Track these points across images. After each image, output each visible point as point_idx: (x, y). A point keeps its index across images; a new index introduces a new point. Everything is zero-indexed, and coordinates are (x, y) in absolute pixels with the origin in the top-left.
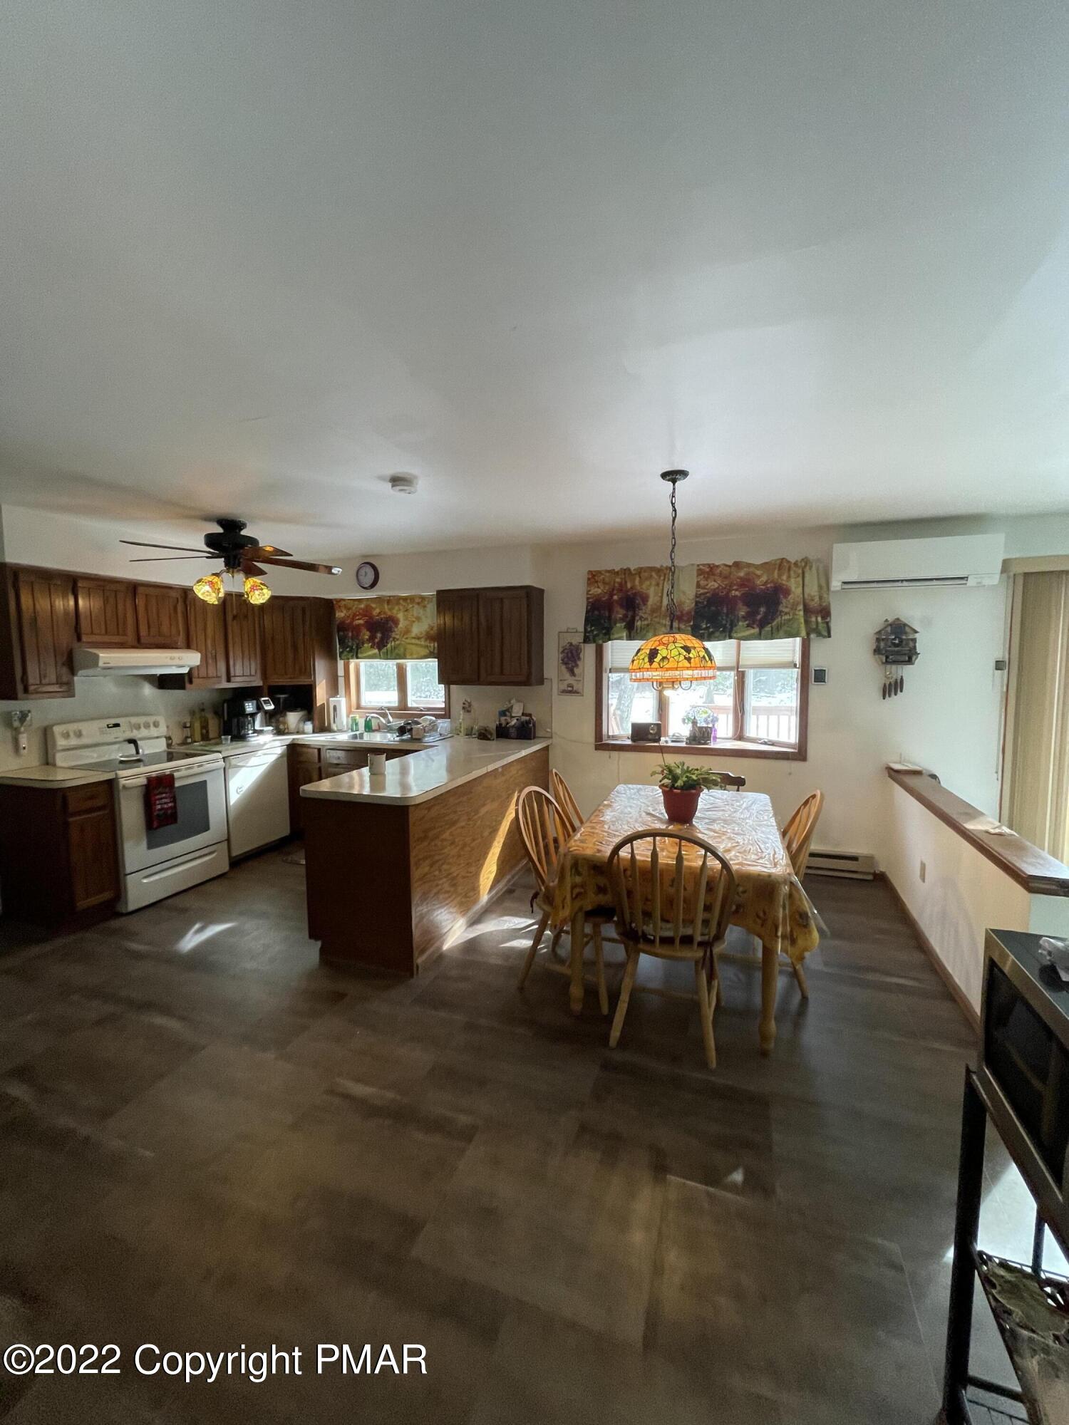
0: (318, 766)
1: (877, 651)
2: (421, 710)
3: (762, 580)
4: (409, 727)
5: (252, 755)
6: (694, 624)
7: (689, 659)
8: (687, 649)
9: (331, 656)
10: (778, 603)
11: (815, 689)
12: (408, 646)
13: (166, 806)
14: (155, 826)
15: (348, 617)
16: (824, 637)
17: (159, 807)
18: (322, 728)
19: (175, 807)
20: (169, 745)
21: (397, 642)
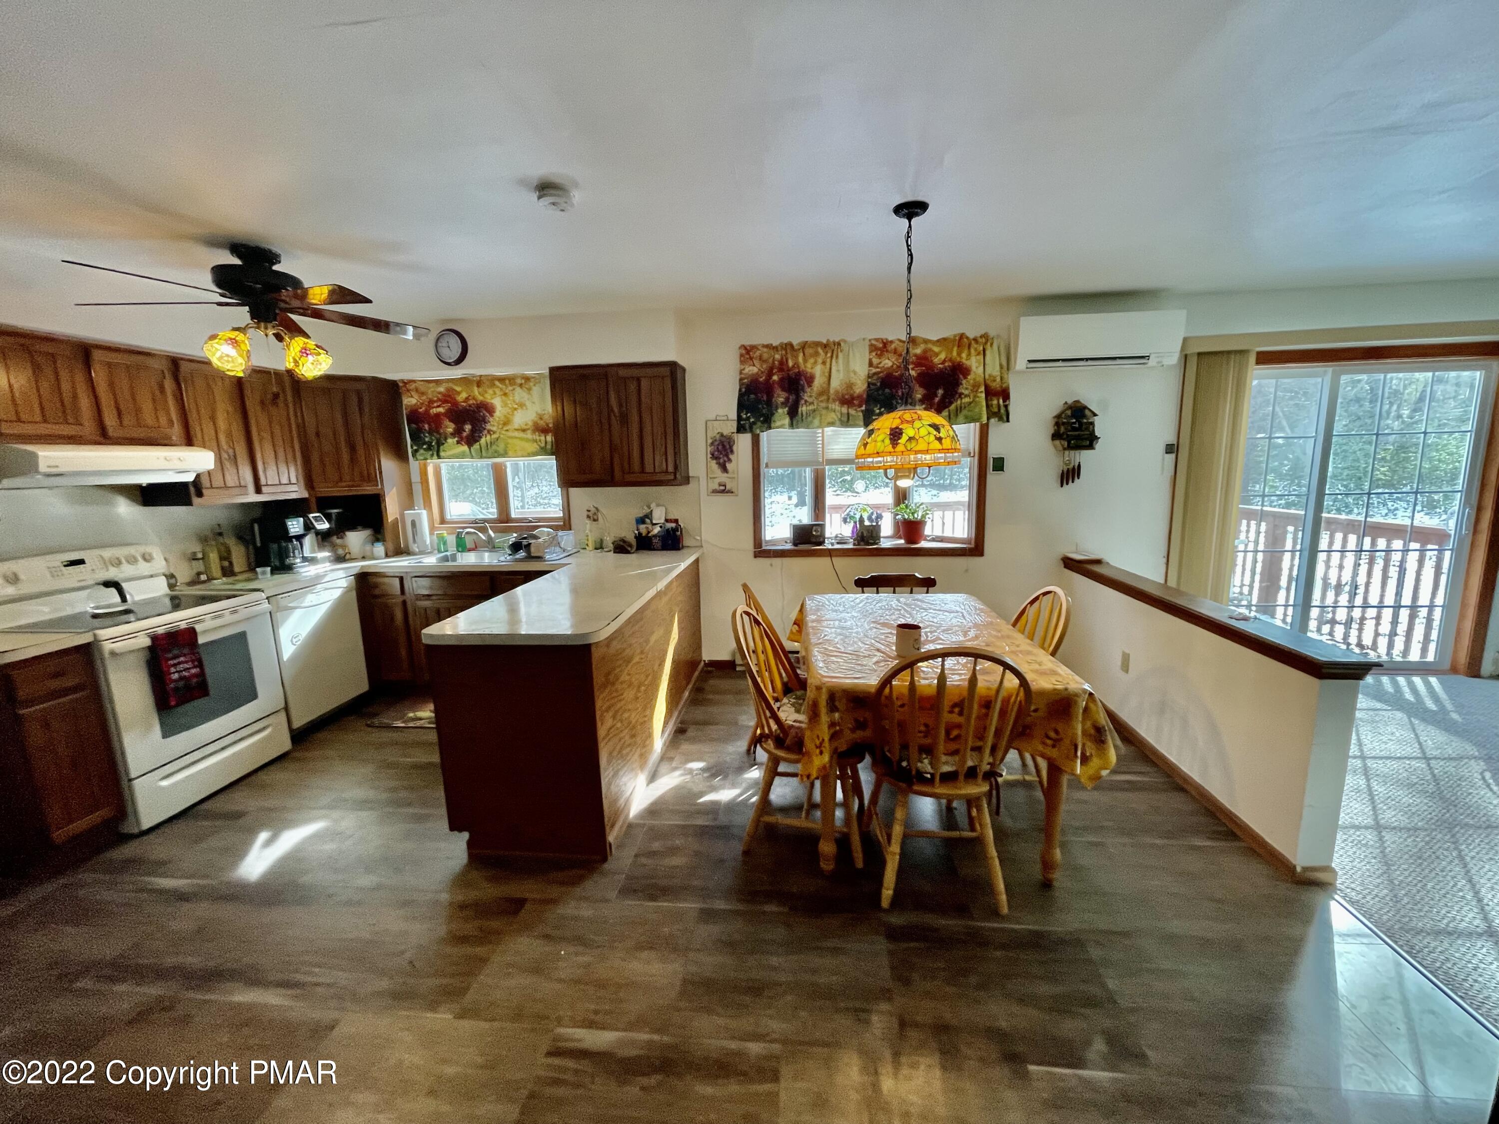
0: (401, 599)
1: (1056, 436)
2: (531, 522)
3: (940, 358)
4: (525, 542)
5: (307, 593)
6: (866, 409)
7: (940, 439)
8: (936, 427)
9: (400, 454)
10: (958, 384)
11: (992, 478)
12: (510, 441)
13: (185, 674)
14: (173, 703)
15: (422, 404)
16: (1004, 422)
17: (176, 676)
18: (400, 551)
19: (202, 674)
20: (171, 587)
21: (494, 436)
